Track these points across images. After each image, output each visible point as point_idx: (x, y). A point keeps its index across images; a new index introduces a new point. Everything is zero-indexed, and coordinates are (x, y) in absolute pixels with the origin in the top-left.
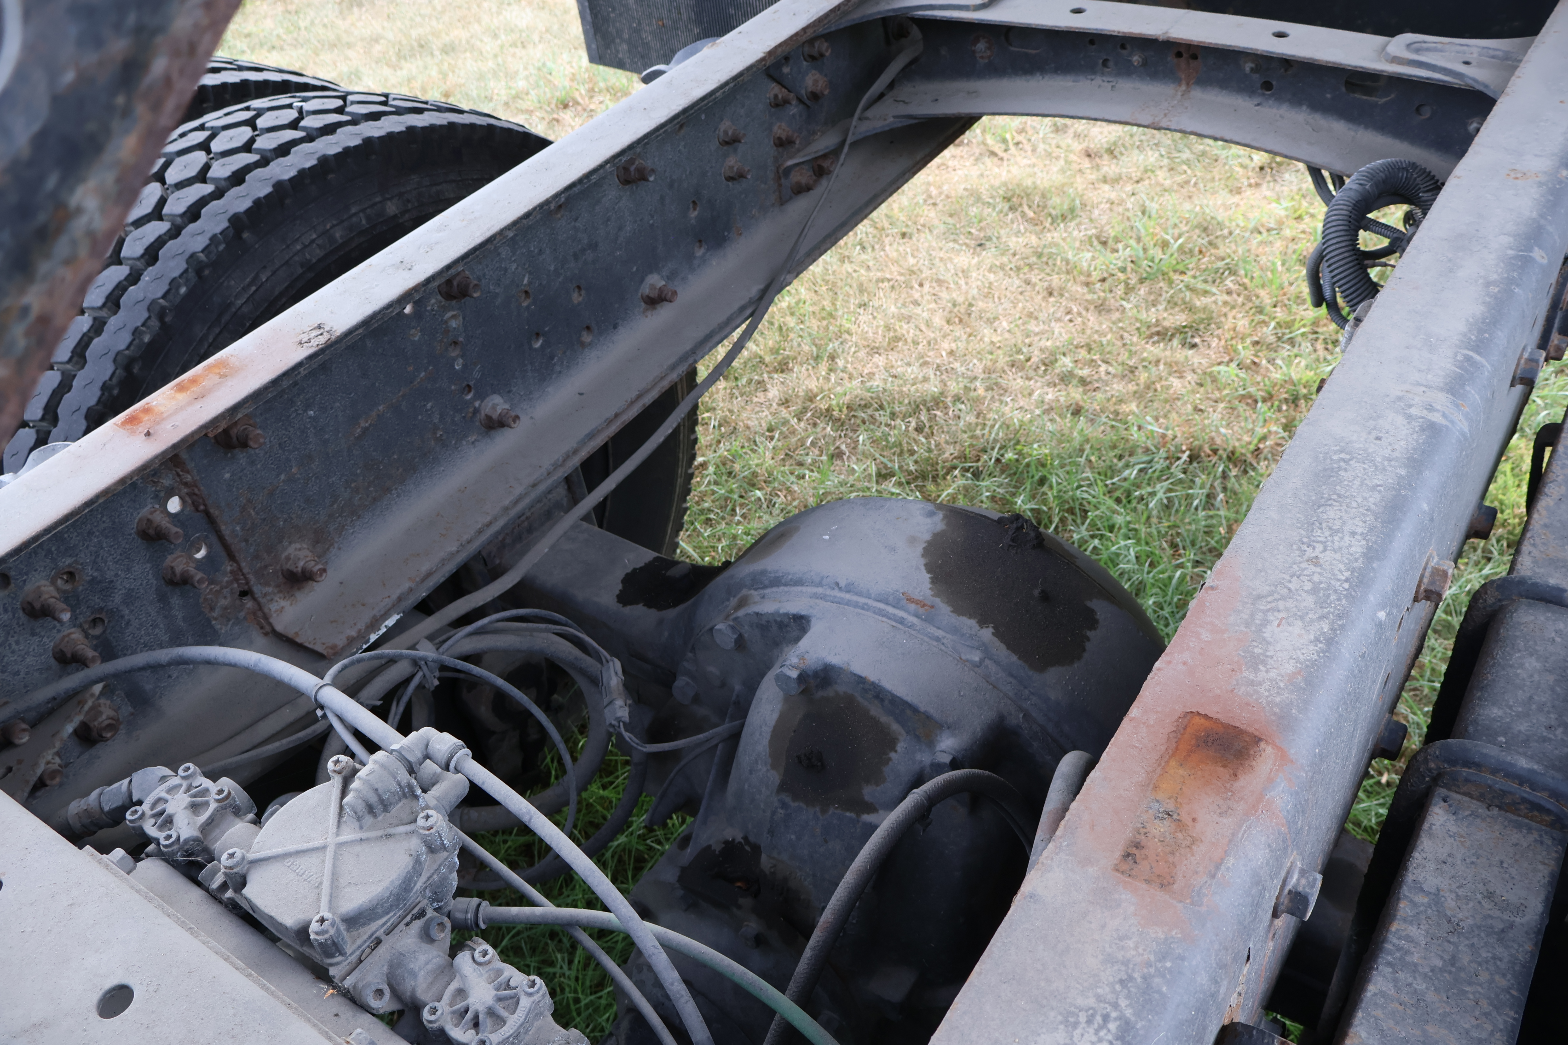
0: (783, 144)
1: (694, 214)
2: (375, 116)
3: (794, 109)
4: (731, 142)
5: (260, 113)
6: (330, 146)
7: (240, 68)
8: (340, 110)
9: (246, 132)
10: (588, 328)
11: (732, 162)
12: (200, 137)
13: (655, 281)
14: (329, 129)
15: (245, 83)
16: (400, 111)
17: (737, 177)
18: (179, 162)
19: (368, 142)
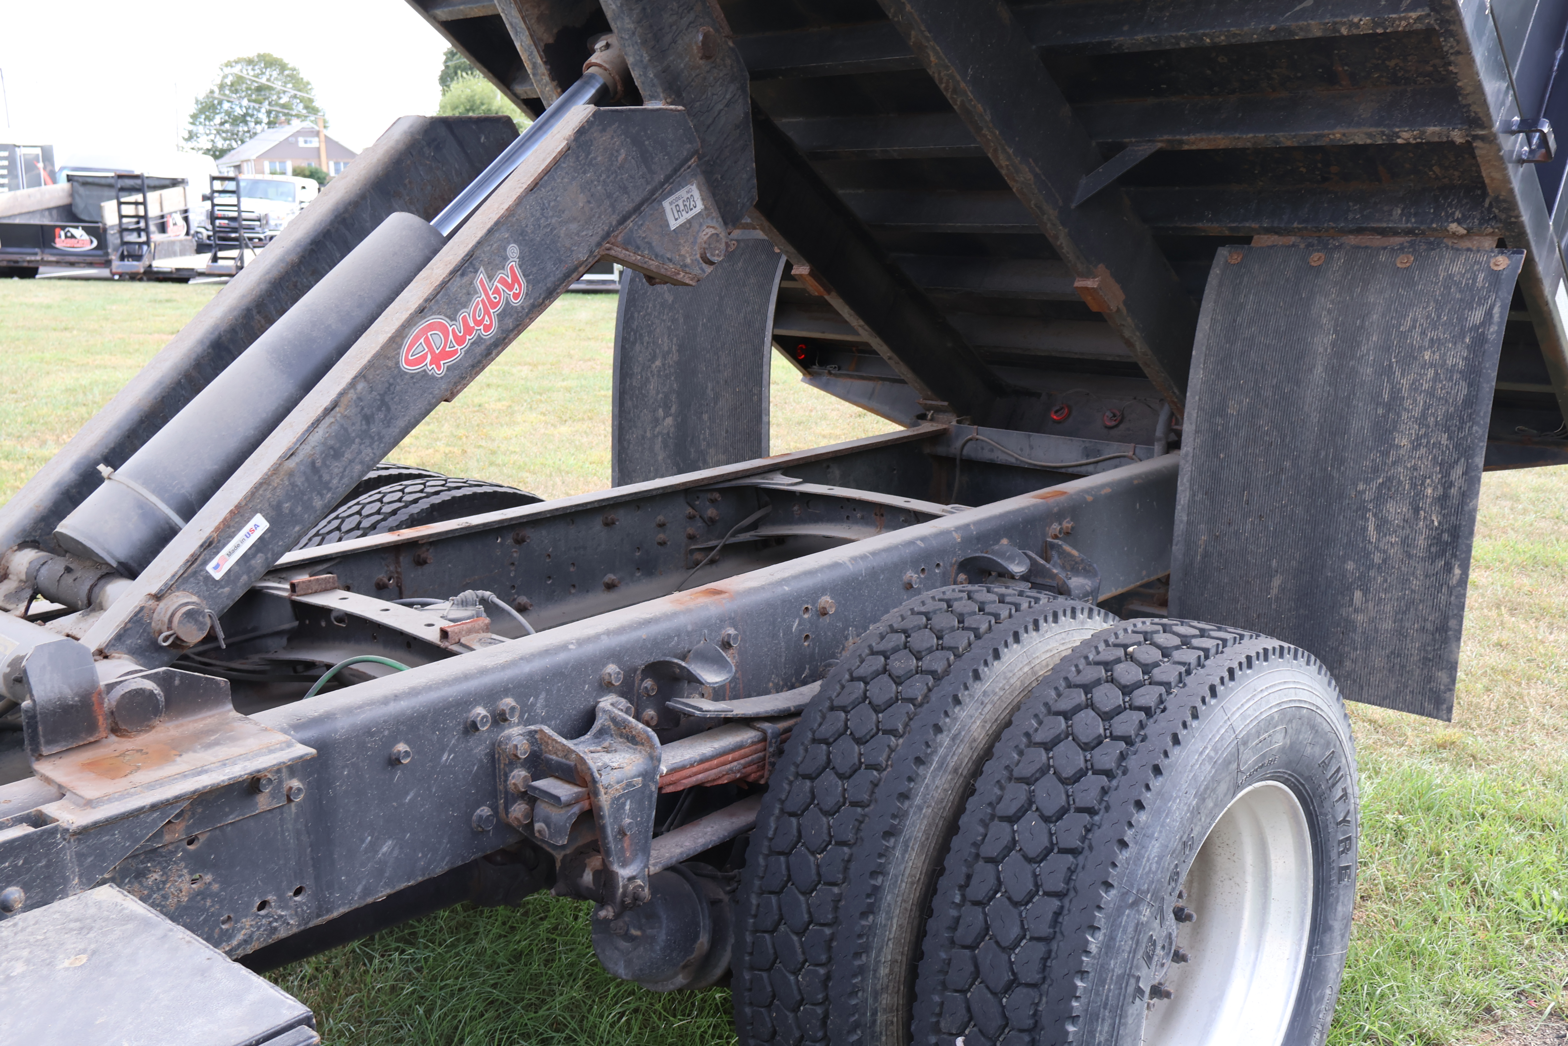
0: (691, 538)
1: (638, 554)
2: (459, 488)
3: (700, 524)
4: (662, 525)
5: (407, 486)
6: (436, 500)
7: (399, 468)
8: (443, 485)
9: (400, 494)
10: (574, 586)
11: (661, 536)
12: (379, 496)
13: (610, 577)
14: (437, 493)
15: (400, 474)
16: (471, 486)
17: (662, 544)
18: (368, 506)
19: (454, 498)
